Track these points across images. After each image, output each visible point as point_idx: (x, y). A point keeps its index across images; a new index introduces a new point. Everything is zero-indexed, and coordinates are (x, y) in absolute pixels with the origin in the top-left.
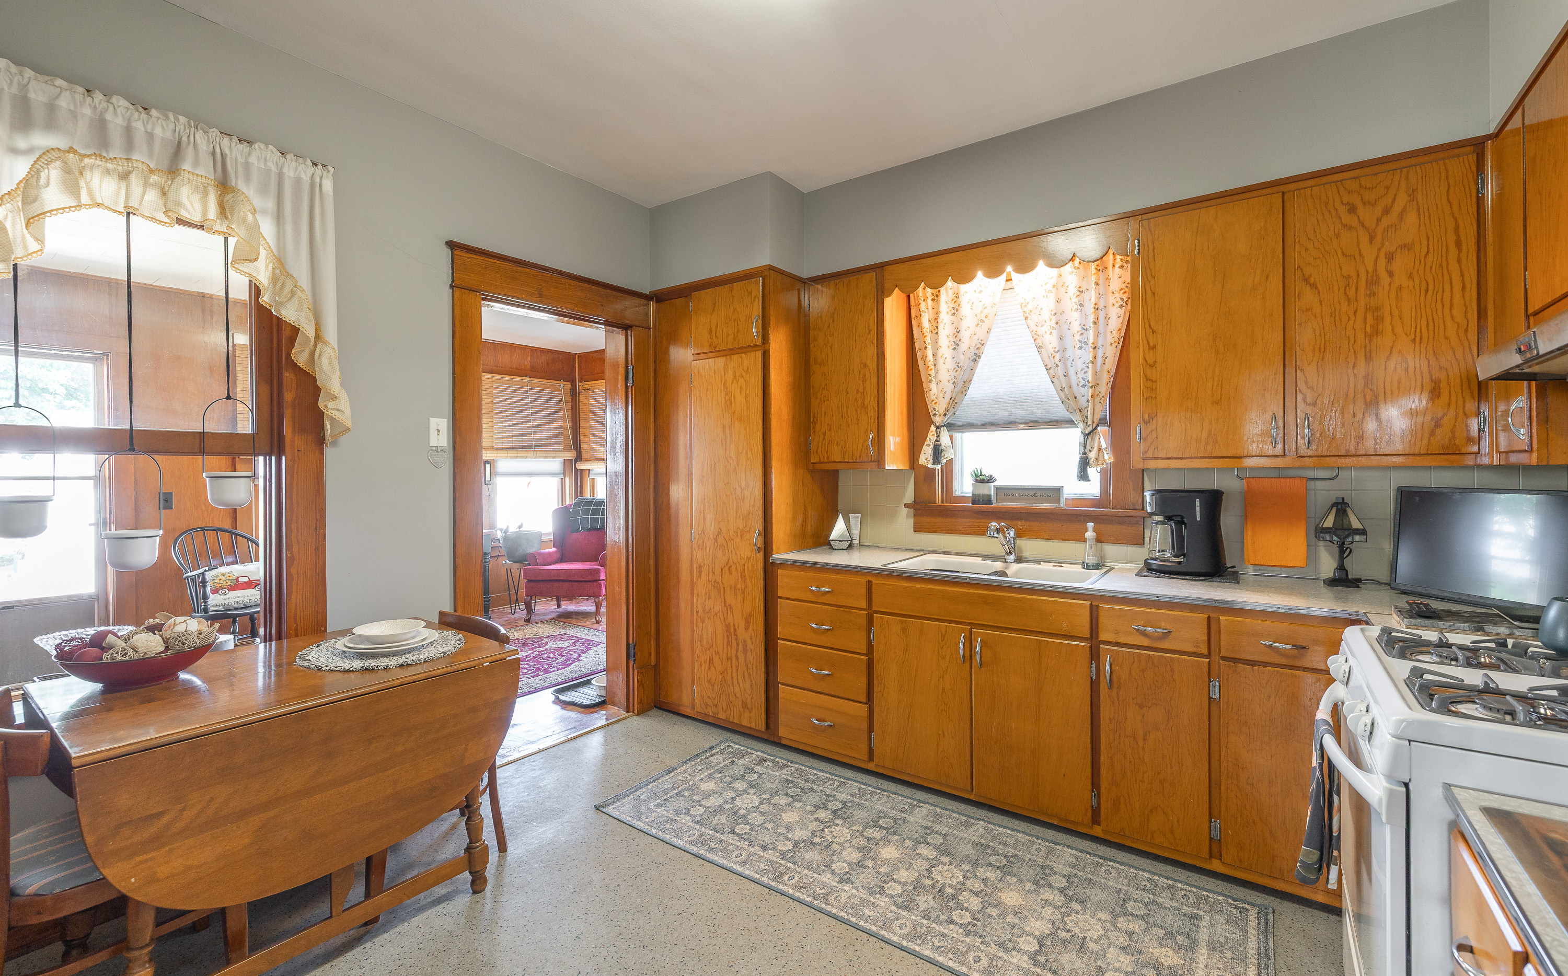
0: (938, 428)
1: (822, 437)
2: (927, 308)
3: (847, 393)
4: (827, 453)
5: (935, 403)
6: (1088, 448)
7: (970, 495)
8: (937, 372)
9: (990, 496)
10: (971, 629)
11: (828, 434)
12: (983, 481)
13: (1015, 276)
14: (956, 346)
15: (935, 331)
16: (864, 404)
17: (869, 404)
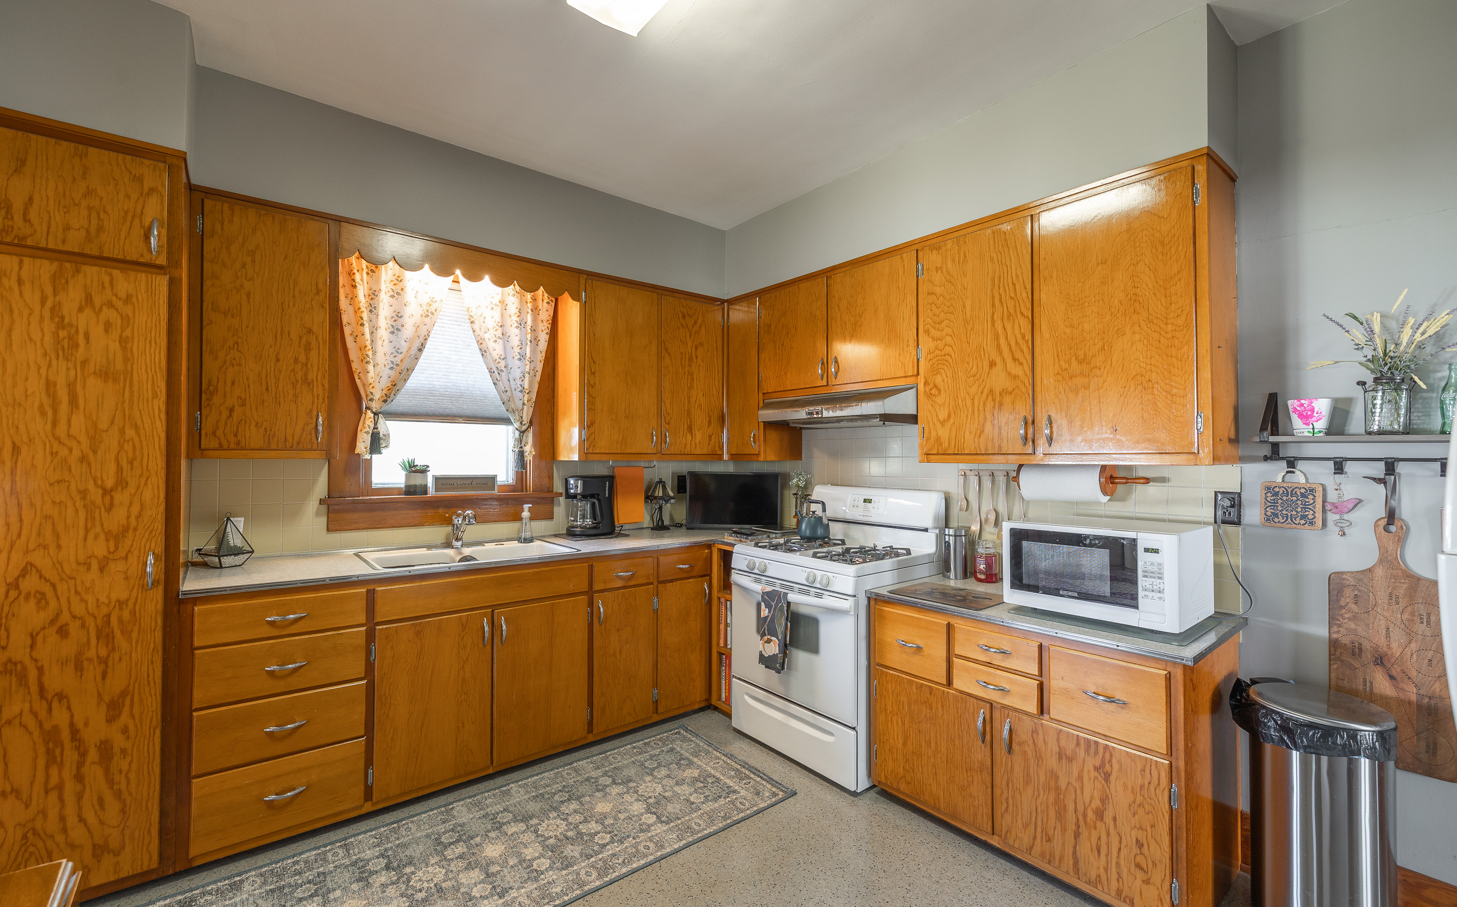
0: (375, 414)
1: (225, 414)
2: (362, 280)
3: (278, 360)
4: (236, 435)
5: (373, 387)
6: (523, 443)
7: (403, 486)
8: (375, 353)
9: (426, 486)
10: (493, 611)
11: (238, 410)
12: (417, 471)
13: (462, 279)
14: (395, 330)
15: (373, 309)
16: (306, 379)
17: (315, 380)
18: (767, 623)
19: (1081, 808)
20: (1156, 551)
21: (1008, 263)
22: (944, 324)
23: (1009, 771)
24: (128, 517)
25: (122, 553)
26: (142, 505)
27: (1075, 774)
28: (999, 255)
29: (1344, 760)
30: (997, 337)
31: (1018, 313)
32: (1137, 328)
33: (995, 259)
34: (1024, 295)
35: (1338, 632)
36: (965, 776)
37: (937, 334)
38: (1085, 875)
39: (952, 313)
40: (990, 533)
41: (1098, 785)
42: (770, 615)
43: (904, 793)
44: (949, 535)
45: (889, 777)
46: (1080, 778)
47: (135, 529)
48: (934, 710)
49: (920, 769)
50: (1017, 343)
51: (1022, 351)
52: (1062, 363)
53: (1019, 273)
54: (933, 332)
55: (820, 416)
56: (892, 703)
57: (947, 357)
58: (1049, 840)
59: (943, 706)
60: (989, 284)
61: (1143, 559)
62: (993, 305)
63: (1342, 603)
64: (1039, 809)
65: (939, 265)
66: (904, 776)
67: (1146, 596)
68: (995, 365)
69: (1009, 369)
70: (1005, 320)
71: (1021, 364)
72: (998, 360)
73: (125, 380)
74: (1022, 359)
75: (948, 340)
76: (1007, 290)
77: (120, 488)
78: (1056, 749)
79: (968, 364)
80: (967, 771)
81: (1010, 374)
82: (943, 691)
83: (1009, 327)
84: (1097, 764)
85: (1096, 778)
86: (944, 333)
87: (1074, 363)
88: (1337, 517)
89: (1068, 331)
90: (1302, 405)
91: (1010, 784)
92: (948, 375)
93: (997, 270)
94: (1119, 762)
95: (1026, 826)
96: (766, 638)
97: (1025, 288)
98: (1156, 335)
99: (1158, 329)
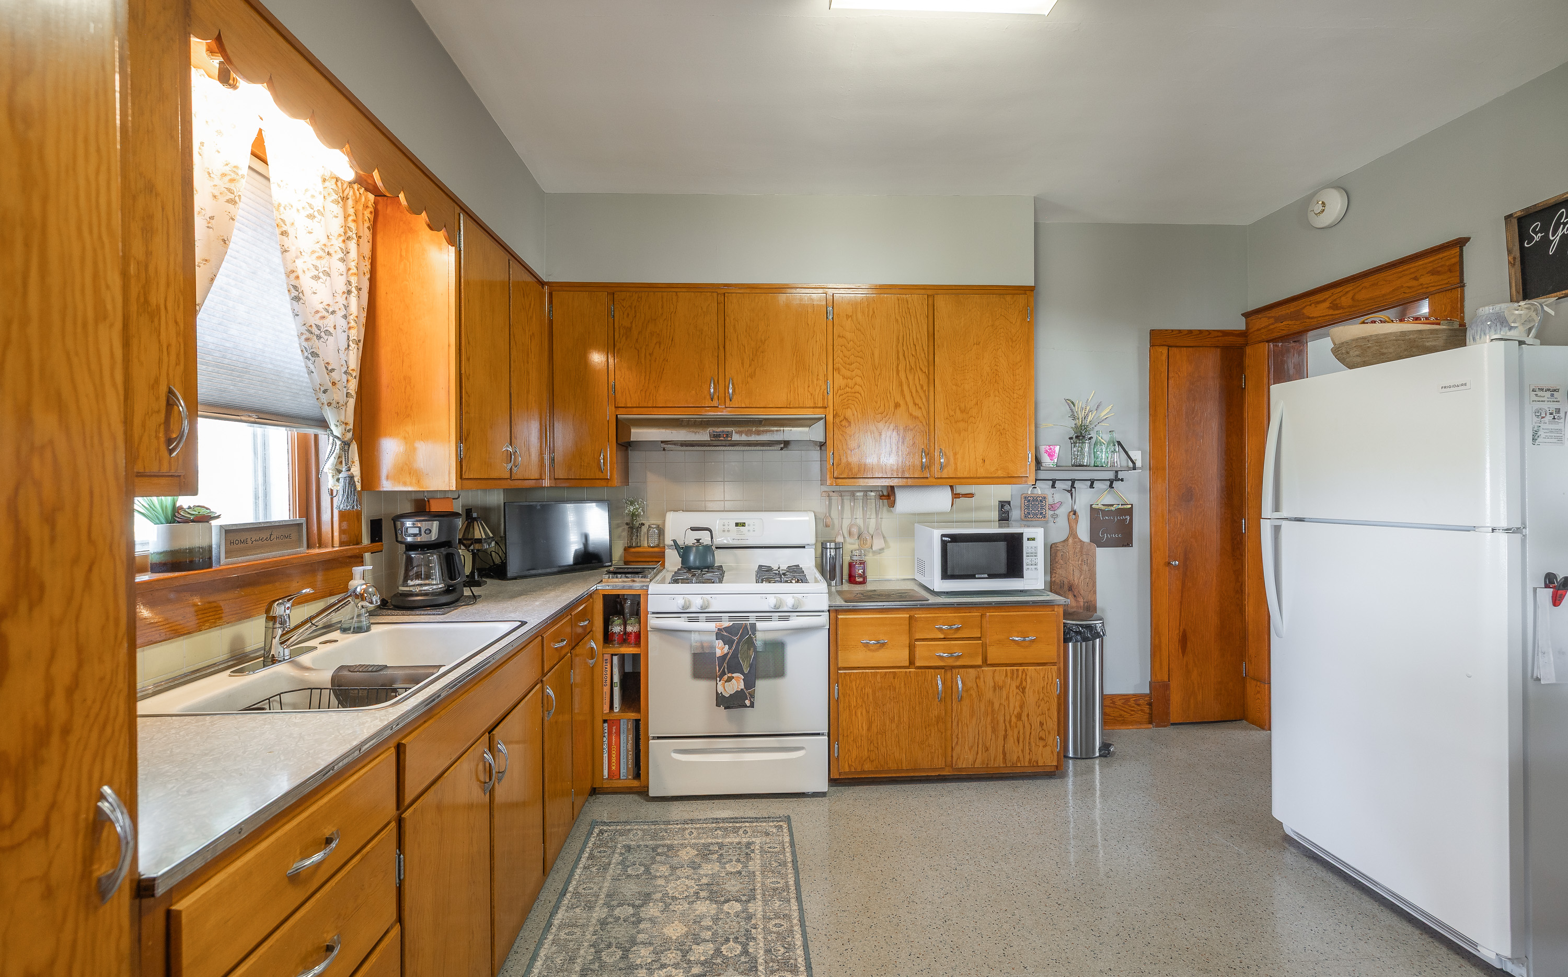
10: (490, 734)
12: (192, 520)
16: (146, 301)
17: (162, 307)
18: (727, 661)
19: (1008, 718)
20: (1033, 539)
21: (910, 327)
22: (853, 366)
23: (959, 714)
24: (48, 696)
25: (33, 818)
26: (80, 650)
27: (1005, 697)
28: (903, 318)
29: (1084, 644)
30: (901, 384)
31: (918, 370)
32: (997, 392)
33: (900, 321)
34: (923, 355)
35: (1055, 577)
36: (925, 732)
37: (848, 374)
38: (1010, 761)
39: (861, 358)
40: (850, 544)
41: (1018, 698)
42: (731, 651)
43: (872, 772)
44: (830, 548)
45: (853, 764)
46: (1008, 698)
47: (66, 731)
48: (897, 690)
49: (884, 743)
50: (917, 391)
51: (921, 398)
52: (950, 411)
53: (919, 337)
54: (843, 371)
55: (729, 439)
56: (857, 698)
57: (857, 395)
58: (987, 750)
59: (905, 684)
60: (895, 340)
61: (1026, 544)
62: (898, 358)
63: (1057, 560)
64: (980, 732)
65: (850, 314)
66: (869, 757)
67: (1028, 569)
68: (900, 406)
69: (910, 411)
70: (908, 372)
71: (920, 408)
72: (902, 403)
73: (27, 245)
74: (921, 405)
75: (858, 380)
76: (909, 348)
77: (23, 607)
78: (992, 684)
79: (876, 403)
80: (926, 728)
81: (911, 415)
82: (906, 672)
83: (910, 377)
84: (1018, 684)
85: (1017, 693)
86: (854, 373)
87: (958, 411)
88: (1053, 512)
89: (954, 387)
90: (1051, 449)
91: (960, 723)
92: (858, 410)
93: (901, 331)
94: (1031, 678)
95: (971, 748)
96: (726, 677)
97: (923, 350)
98: (1008, 399)
99: (1009, 396)
